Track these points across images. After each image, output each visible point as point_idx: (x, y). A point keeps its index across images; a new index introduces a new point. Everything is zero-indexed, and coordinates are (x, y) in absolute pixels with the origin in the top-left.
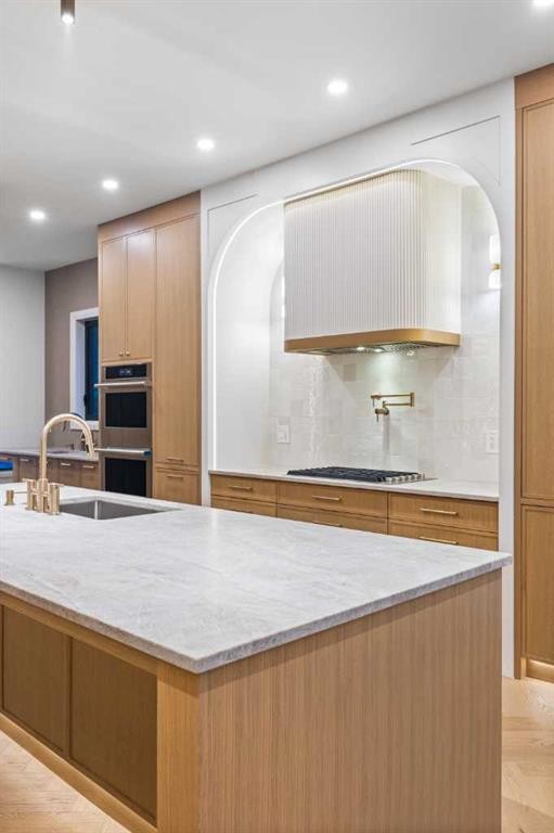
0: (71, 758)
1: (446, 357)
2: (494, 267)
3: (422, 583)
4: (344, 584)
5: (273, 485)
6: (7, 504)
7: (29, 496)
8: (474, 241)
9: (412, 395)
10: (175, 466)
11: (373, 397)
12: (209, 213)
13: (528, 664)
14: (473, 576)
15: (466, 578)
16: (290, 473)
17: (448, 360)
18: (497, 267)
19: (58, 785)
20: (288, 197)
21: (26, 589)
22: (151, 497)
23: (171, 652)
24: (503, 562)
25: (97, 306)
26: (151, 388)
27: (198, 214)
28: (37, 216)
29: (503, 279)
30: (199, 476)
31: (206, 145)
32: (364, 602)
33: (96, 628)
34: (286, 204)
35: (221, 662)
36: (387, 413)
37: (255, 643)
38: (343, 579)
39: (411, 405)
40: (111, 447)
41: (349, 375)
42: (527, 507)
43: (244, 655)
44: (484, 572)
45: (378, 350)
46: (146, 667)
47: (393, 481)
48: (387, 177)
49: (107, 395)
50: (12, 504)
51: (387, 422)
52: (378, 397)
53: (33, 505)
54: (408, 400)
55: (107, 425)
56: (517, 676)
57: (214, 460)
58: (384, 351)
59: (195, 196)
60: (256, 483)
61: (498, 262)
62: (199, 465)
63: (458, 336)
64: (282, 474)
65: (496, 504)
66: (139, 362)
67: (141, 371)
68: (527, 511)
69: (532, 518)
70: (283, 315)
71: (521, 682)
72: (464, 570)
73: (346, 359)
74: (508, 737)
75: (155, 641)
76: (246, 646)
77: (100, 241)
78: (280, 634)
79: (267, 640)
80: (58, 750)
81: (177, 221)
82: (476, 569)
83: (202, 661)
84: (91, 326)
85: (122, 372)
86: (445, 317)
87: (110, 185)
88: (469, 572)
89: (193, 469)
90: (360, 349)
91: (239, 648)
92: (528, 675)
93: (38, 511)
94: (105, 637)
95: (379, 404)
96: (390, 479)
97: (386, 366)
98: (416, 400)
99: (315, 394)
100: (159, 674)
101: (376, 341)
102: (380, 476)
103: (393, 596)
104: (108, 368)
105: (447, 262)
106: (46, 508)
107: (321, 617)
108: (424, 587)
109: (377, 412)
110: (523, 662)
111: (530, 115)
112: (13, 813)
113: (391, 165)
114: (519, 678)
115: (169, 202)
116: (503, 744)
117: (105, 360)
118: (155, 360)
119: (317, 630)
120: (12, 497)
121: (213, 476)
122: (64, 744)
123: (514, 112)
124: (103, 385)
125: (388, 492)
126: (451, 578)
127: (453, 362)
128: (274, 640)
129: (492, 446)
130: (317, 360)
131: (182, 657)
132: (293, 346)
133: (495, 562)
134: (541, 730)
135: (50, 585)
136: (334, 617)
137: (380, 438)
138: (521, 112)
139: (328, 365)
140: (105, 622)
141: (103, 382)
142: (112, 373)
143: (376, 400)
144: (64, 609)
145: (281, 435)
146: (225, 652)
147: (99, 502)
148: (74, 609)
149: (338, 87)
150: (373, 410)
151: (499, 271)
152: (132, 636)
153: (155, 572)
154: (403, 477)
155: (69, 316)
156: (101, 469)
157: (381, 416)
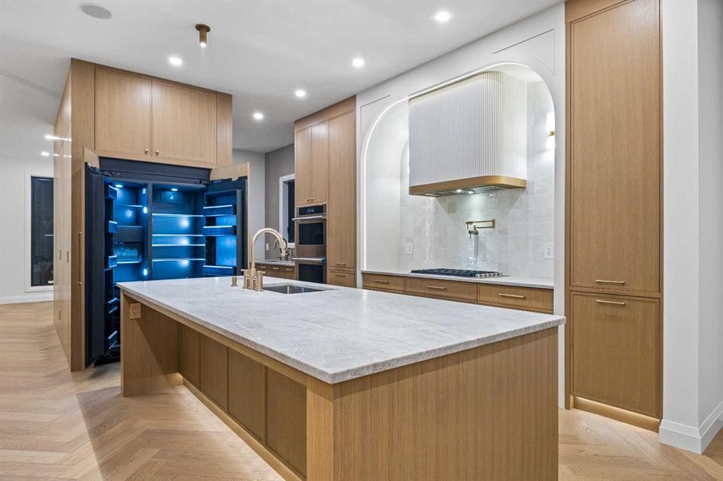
0: (267, 445)
1: (518, 195)
2: (550, 133)
3: (500, 332)
4: (443, 331)
5: (402, 280)
6: (233, 286)
7: (245, 280)
8: (536, 117)
9: (493, 221)
10: (341, 268)
11: (467, 223)
12: (362, 110)
13: (575, 399)
14: (537, 330)
15: (532, 331)
16: (413, 272)
17: (518, 198)
18: (552, 133)
19: (259, 462)
20: (410, 96)
21: (228, 329)
22: (325, 283)
23: (314, 369)
24: (559, 322)
25: (293, 172)
26: (325, 220)
27: (354, 110)
28: (258, 116)
29: (557, 141)
30: (355, 274)
31: (358, 63)
32: (457, 342)
33: (268, 353)
34: (410, 100)
35: (349, 377)
36: (477, 233)
37: (375, 365)
38: (443, 328)
39: (493, 227)
40: (303, 257)
41: (452, 209)
42: (574, 293)
43: (367, 373)
44: (545, 328)
45: (470, 192)
46: (300, 380)
47: (481, 276)
48: (477, 77)
49: (300, 225)
50: (236, 285)
51: (477, 240)
52: (471, 223)
53: (247, 285)
54: (491, 224)
55: (300, 244)
56: (567, 407)
57: (364, 265)
58: (475, 193)
59: (352, 99)
60: (391, 278)
61: (554, 130)
62: (355, 268)
63: (525, 181)
64: (407, 272)
65: (552, 290)
66: (320, 204)
67: (320, 209)
68: (573, 295)
69: (578, 300)
70: (408, 172)
71: (570, 411)
72: (531, 325)
73: (449, 199)
74: (562, 449)
75: (305, 361)
76: (368, 367)
77: (295, 131)
78: (394, 360)
79: (384, 363)
80: (259, 440)
81: (342, 115)
82: (540, 325)
83: (334, 376)
84: (291, 184)
85: (308, 211)
86: (515, 168)
87: (300, 94)
88: (534, 327)
89: (352, 270)
90: (459, 191)
91: (363, 368)
92: (575, 407)
93: (250, 289)
94: (274, 359)
95: (471, 227)
96: (479, 275)
97: (476, 203)
98: (496, 224)
99: (429, 221)
100: (308, 386)
101: (469, 185)
102: (473, 274)
103: (478, 340)
104: (300, 209)
105: (517, 132)
106: (254, 288)
107: (425, 350)
108: (502, 335)
109: (470, 232)
110: (572, 398)
111: (576, 27)
112: (229, 478)
113: (479, 69)
114: (569, 409)
115: (338, 103)
116: (559, 452)
117: (299, 204)
118: (329, 202)
119: (421, 359)
120: (236, 281)
121: (364, 274)
122: (262, 435)
123: (564, 26)
124: (297, 219)
125: (477, 283)
126: (521, 330)
127: (521, 199)
128: (390, 364)
129: (549, 254)
130: (430, 201)
131: (322, 373)
132: (414, 190)
133: (553, 322)
134: (585, 444)
135: (244, 327)
136: (434, 351)
137: (472, 249)
138: (569, 25)
139: (438, 202)
140: (273, 349)
141: (297, 217)
142: (303, 211)
143: (469, 225)
144: (249, 341)
145: (407, 249)
146: (352, 370)
147: (290, 286)
148: (255, 341)
149: (443, 17)
150: (468, 232)
151: (553, 137)
152: (290, 358)
153: (314, 322)
154: (488, 274)
155: (279, 179)
156: (297, 270)
157: (473, 235)
